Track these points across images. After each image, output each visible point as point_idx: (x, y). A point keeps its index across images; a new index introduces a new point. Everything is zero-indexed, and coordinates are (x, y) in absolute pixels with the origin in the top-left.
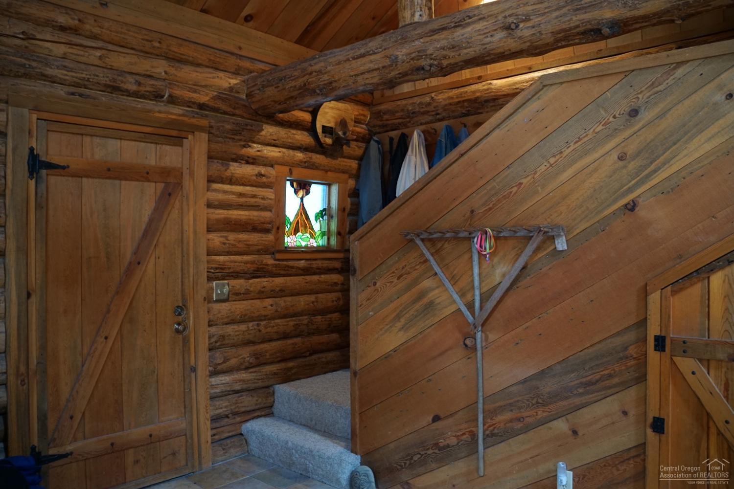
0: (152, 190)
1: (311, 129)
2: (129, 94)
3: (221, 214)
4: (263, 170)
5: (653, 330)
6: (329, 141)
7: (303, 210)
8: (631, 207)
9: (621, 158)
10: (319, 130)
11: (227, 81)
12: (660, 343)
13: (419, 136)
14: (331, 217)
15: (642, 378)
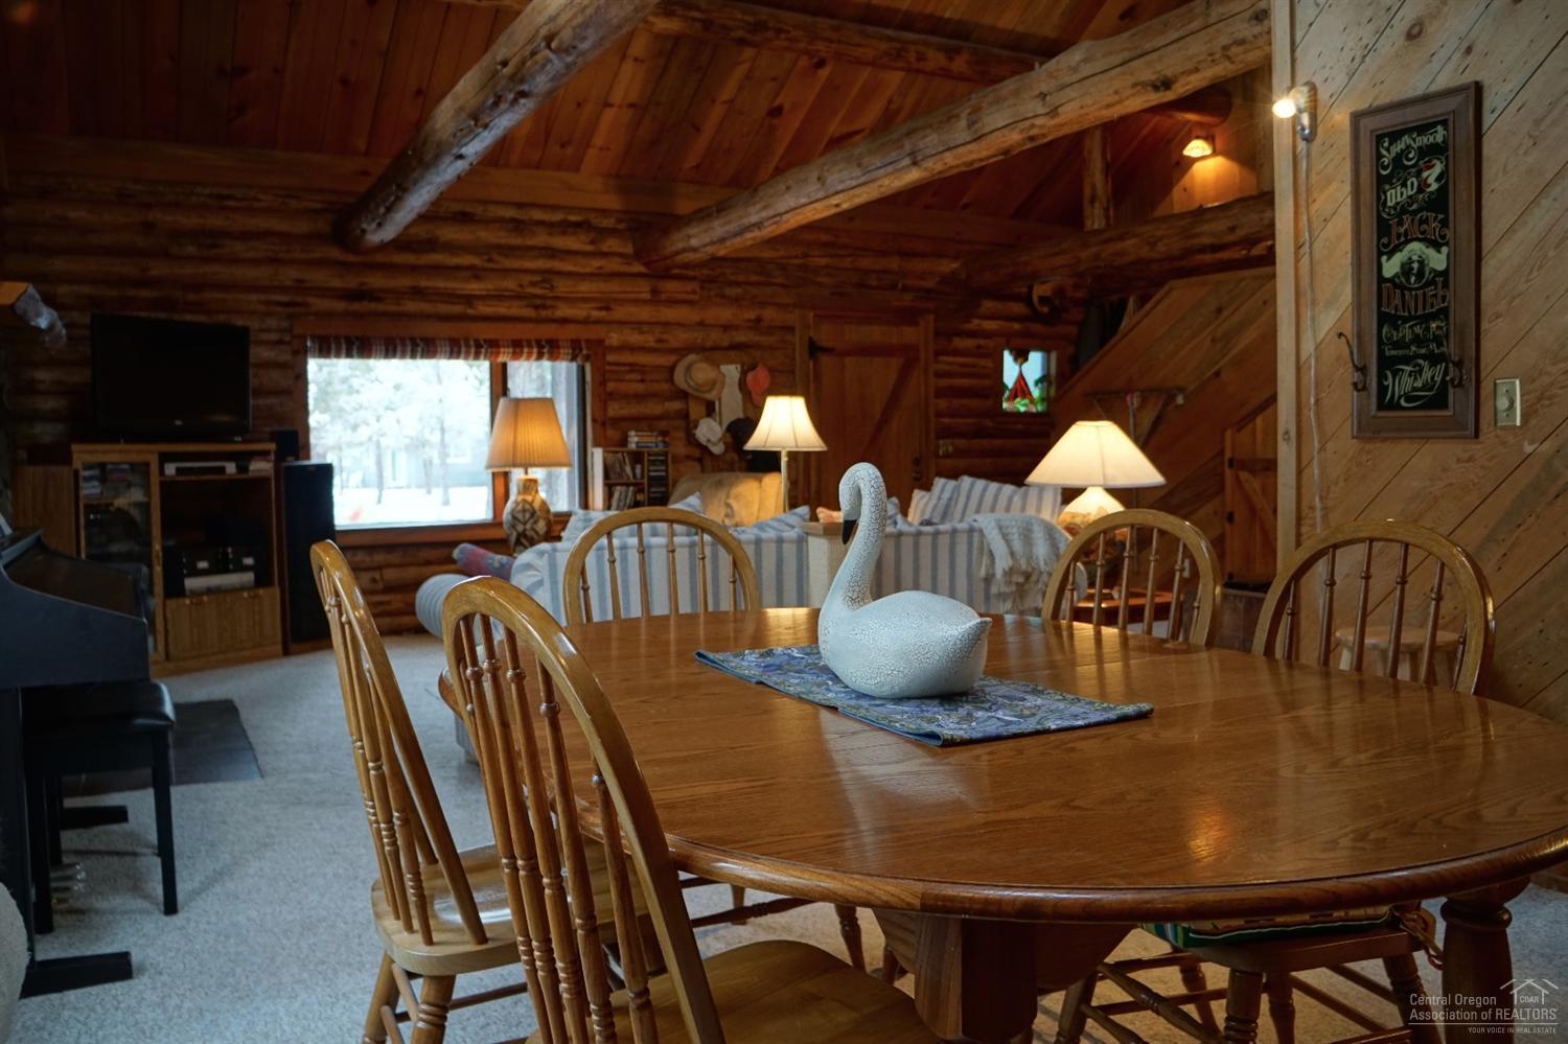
0: (895, 363)
1: (1027, 299)
2: (872, 288)
3: (945, 382)
4: (982, 342)
5: (1228, 455)
6: (1045, 310)
7: (1021, 377)
8: (1217, 374)
9: (1213, 340)
10: (1035, 299)
11: (948, 266)
12: (1231, 462)
13: (1134, 301)
14: (1050, 383)
15: (1222, 489)
